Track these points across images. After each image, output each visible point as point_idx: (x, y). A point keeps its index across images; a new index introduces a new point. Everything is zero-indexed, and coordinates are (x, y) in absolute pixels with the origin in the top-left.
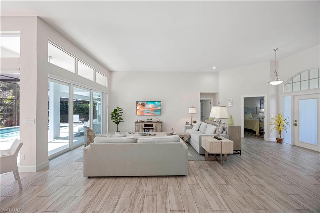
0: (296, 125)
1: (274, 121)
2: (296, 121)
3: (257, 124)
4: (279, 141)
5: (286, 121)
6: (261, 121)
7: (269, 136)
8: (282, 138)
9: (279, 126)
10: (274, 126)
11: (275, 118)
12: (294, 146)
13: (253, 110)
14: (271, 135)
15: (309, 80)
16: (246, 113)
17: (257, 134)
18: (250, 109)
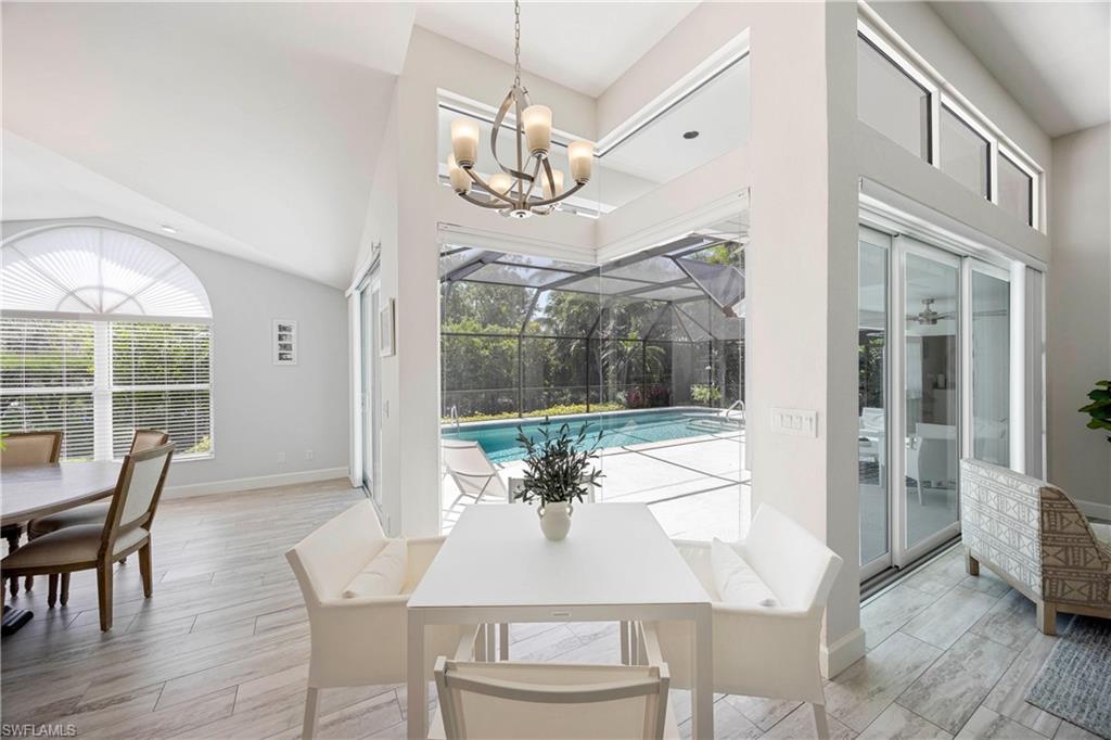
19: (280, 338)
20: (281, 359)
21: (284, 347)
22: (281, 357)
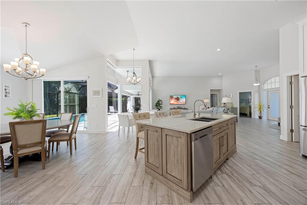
0: (269, 108)
1: (258, 106)
2: (269, 106)
3: (248, 109)
4: (260, 118)
5: (264, 106)
6: (250, 107)
7: (254, 116)
8: (262, 116)
9: (260, 109)
10: (257, 110)
11: (258, 104)
12: (268, 119)
13: (246, 101)
14: (255, 115)
15: (275, 82)
16: (241, 103)
17: (248, 115)
18: (244, 100)
19: (5, 90)
20: (5, 97)
21: (6, 93)
22: (6, 96)
